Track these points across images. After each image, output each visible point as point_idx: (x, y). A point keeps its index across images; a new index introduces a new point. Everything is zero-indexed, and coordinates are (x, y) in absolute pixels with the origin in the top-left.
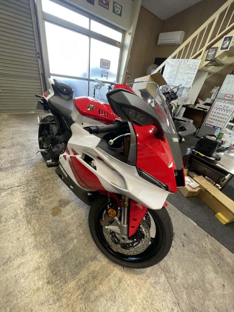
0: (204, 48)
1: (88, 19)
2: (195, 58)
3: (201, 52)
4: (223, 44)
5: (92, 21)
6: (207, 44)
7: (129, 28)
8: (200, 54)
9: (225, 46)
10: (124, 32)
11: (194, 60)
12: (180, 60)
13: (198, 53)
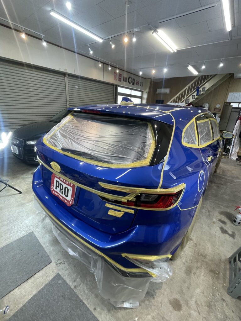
0: (185, 99)
1: (130, 90)
2: (182, 102)
3: (184, 100)
4: (192, 97)
5: (132, 91)
6: (186, 97)
7: (145, 90)
8: (184, 101)
9: (193, 98)
10: (142, 92)
13: (182, 100)
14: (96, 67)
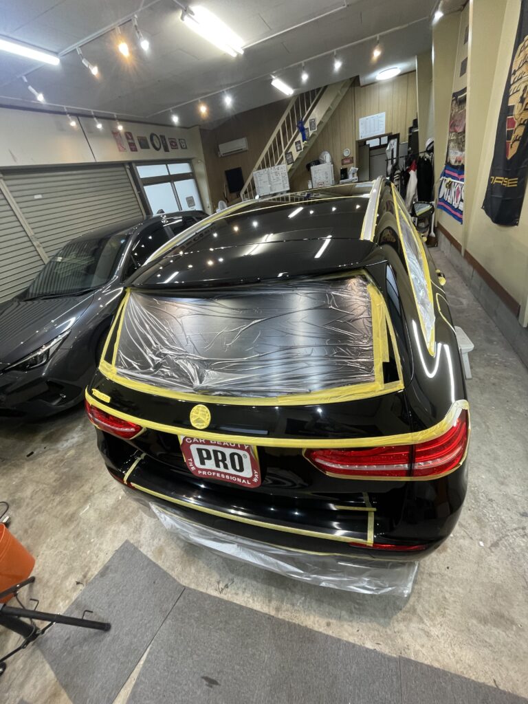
0: (283, 154)
1: (165, 165)
3: (283, 157)
4: (297, 148)
5: (169, 165)
8: (282, 160)
9: (299, 148)
10: (190, 162)
11: (280, 166)
12: (267, 169)
14: (64, 130)
